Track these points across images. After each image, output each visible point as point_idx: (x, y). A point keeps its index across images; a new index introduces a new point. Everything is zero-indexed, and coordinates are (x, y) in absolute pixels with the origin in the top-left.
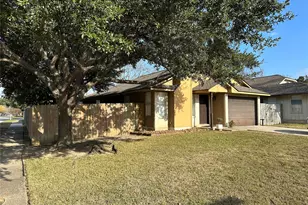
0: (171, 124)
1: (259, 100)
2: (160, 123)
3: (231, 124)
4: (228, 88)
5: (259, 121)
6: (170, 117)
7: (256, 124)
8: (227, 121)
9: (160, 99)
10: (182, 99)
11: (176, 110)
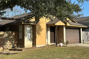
0: (34, 44)
1: (81, 30)
2: (28, 43)
3: (67, 43)
4: (65, 23)
5: (82, 41)
6: (34, 40)
7: (80, 42)
8: (65, 41)
9: (28, 29)
10: (40, 29)
11: (37, 36)
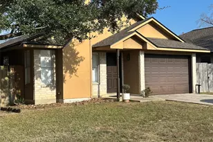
1: (194, 59)
4: (143, 43)
5: (195, 88)
7: (191, 91)
11: (67, 75)
